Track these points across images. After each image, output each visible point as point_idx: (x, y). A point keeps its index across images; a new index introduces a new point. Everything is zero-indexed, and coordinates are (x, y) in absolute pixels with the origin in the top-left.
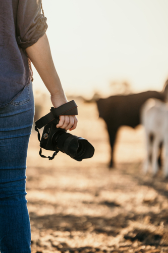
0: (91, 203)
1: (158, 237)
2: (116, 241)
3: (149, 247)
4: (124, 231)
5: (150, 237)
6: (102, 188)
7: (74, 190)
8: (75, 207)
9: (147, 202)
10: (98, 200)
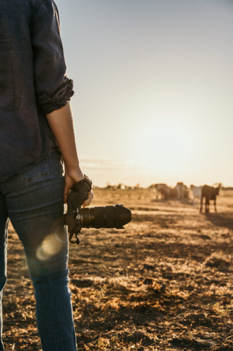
0: (196, 235)
1: (228, 264)
2: (201, 267)
3: (221, 273)
4: (208, 259)
5: (222, 264)
6: (203, 227)
7: (189, 229)
8: (186, 238)
9: (223, 236)
10: (199, 234)
